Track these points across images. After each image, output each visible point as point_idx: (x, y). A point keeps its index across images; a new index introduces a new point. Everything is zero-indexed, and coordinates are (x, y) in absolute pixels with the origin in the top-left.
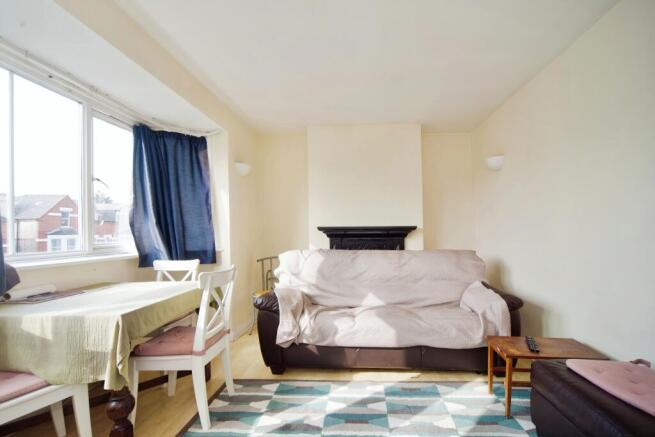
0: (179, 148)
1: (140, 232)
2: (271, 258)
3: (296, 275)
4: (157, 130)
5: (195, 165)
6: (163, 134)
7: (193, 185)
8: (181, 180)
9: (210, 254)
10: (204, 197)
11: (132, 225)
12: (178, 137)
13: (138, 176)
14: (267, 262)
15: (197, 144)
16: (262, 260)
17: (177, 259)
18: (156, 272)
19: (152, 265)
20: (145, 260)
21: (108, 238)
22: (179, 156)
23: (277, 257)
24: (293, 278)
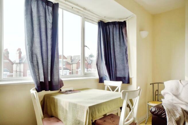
0: (115, 29)
1: (100, 68)
2: (158, 83)
3: (177, 96)
4: (106, 22)
5: (121, 36)
6: (109, 24)
7: (120, 45)
8: (115, 43)
9: (127, 79)
10: (125, 51)
11: (97, 65)
12: (114, 23)
13: (99, 44)
14: (156, 86)
15: (122, 25)
16: (153, 84)
17: (113, 81)
18: (105, 85)
19: (104, 83)
20: (101, 80)
21: (90, 70)
22: (115, 32)
23: (163, 83)
24: (174, 97)
